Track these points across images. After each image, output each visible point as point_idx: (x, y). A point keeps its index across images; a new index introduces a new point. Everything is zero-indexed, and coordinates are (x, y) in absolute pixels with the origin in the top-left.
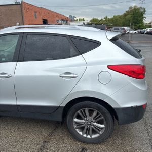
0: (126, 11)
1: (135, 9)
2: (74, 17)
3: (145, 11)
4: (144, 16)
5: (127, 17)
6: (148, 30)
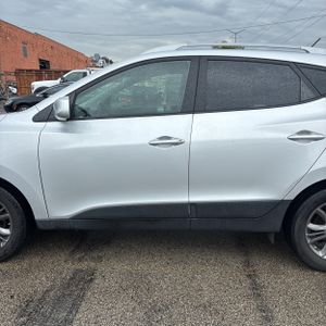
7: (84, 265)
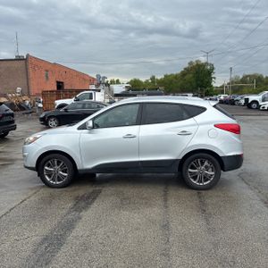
0: (186, 69)
1: (197, 65)
3: (213, 68)
4: (213, 75)
5: (186, 77)
6: (222, 98)
7: (97, 188)
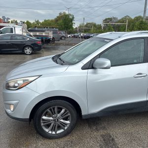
0: (58, 17)
1: (65, 15)
2: (8, 19)
3: (73, 18)
4: (73, 22)
